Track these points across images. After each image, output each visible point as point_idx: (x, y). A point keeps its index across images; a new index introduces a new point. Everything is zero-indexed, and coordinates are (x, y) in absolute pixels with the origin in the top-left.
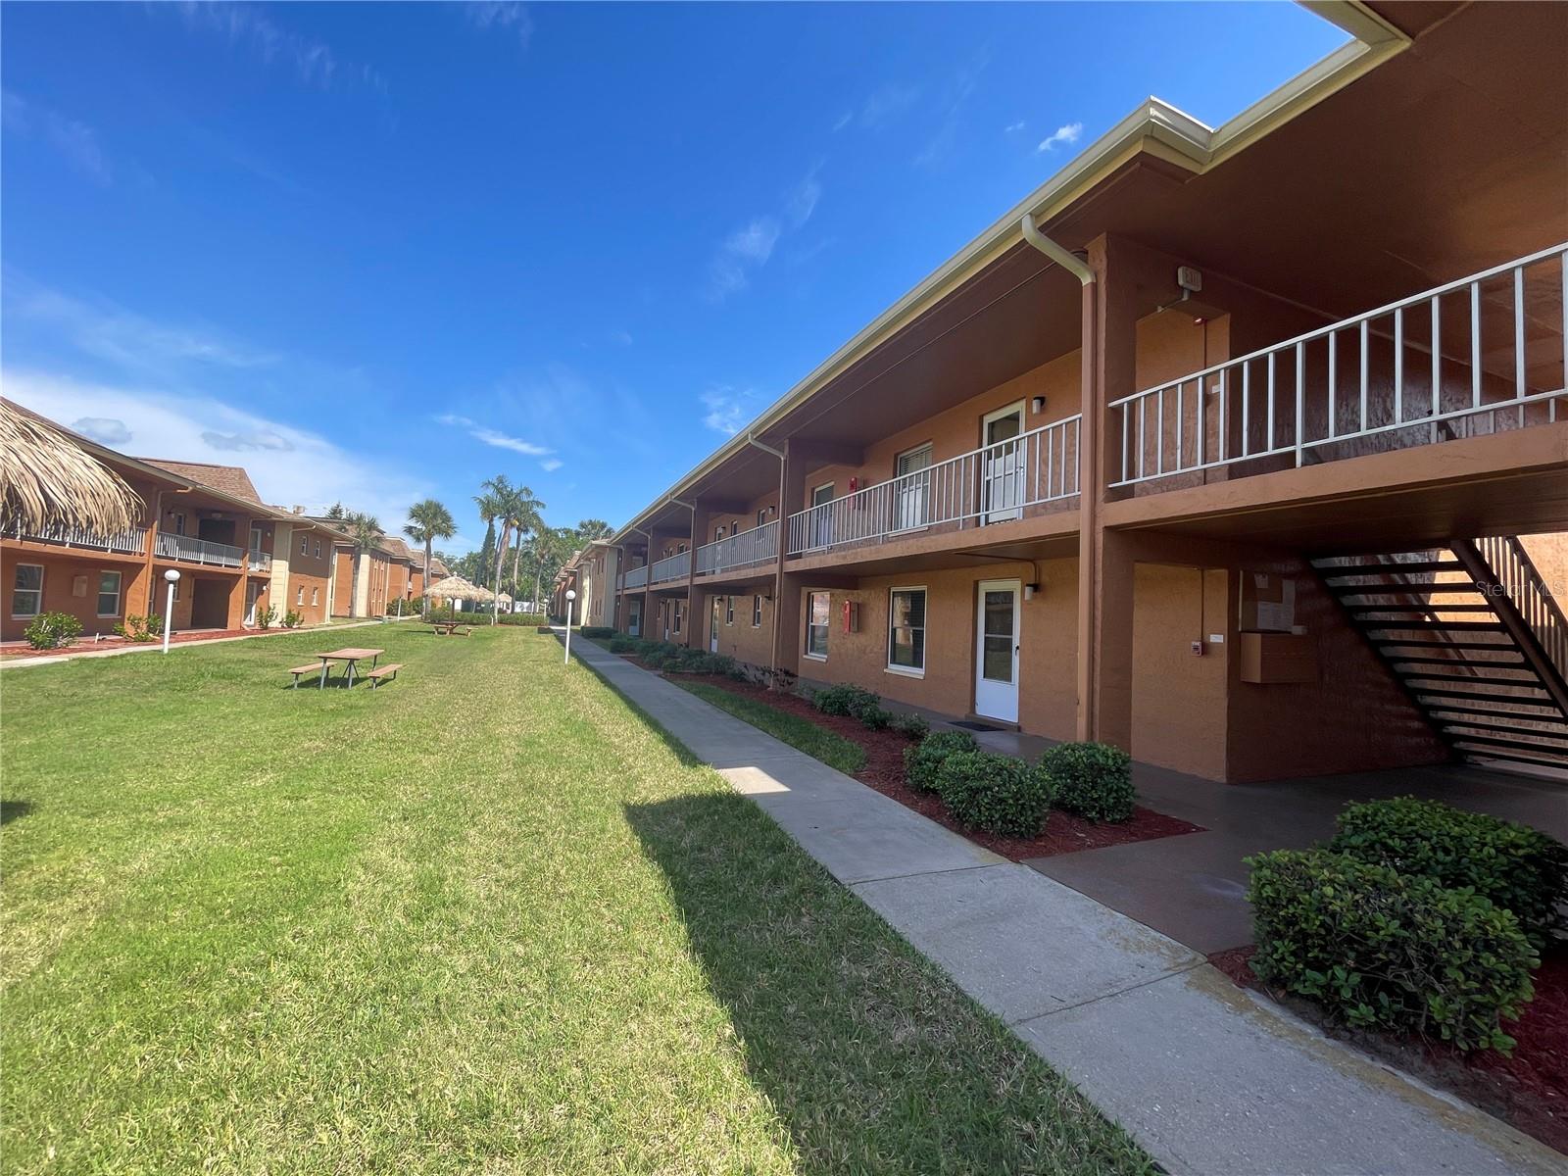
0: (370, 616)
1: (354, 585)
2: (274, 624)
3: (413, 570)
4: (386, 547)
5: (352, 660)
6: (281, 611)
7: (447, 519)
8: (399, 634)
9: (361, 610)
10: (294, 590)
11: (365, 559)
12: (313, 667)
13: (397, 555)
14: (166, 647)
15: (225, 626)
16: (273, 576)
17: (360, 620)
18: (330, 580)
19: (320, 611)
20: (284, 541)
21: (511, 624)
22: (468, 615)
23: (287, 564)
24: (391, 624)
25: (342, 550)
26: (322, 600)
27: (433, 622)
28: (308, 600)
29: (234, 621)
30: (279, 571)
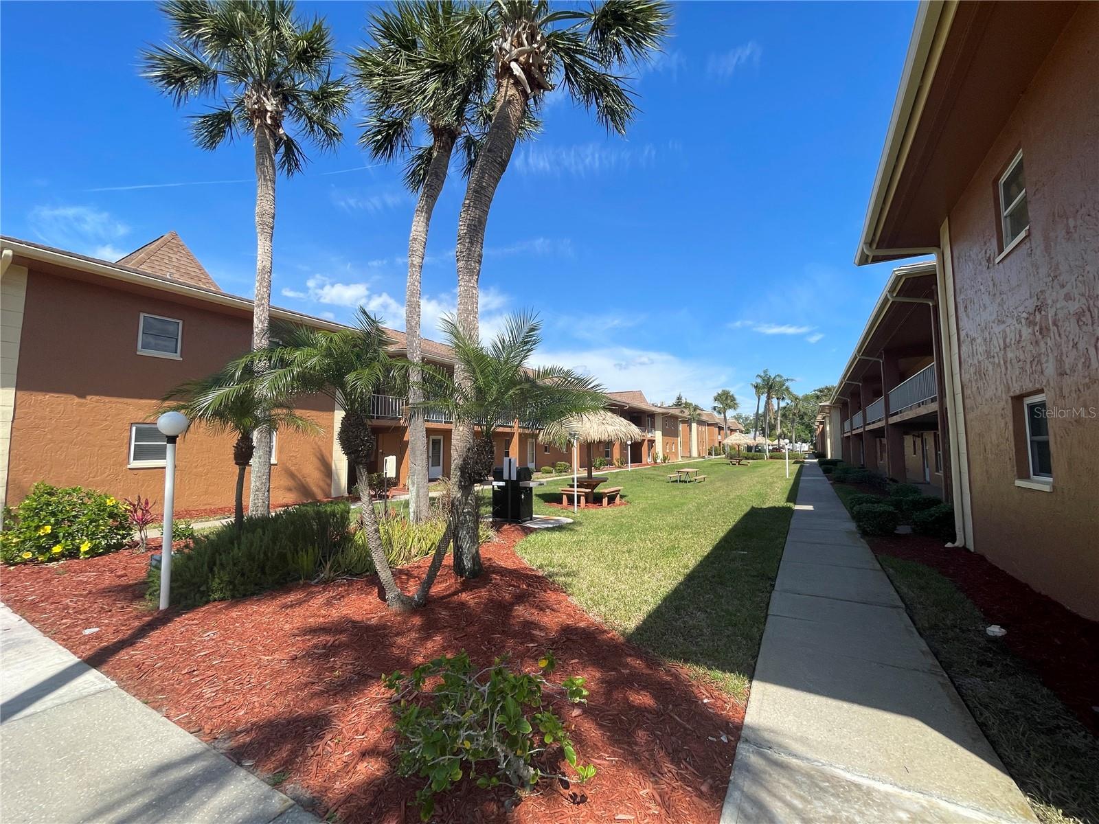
0: (699, 456)
1: (690, 440)
2: (659, 461)
3: (720, 428)
4: (704, 418)
5: (688, 472)
6: (661, 455)
7: (733, 399)
8: (712, 465)
9: (695, 453)
10: (665, 444)
11: (694, 425)
12: (675, 476)
13: (711, 421)
14: (629, 469)
15: (641, 462)
16: (656, 439)
17: (694, 458)
18: (679, 438)
19: (676, 454)
20: (659, 422)
21: (777, 459)
22: (750, 454)
23: (661, 432)
24: (710, 460)
25: (683, 422)
26: (677, 448)
27: (731, 458)
28: (671, 449)
29: (644, 459)
30: (658, 436)
